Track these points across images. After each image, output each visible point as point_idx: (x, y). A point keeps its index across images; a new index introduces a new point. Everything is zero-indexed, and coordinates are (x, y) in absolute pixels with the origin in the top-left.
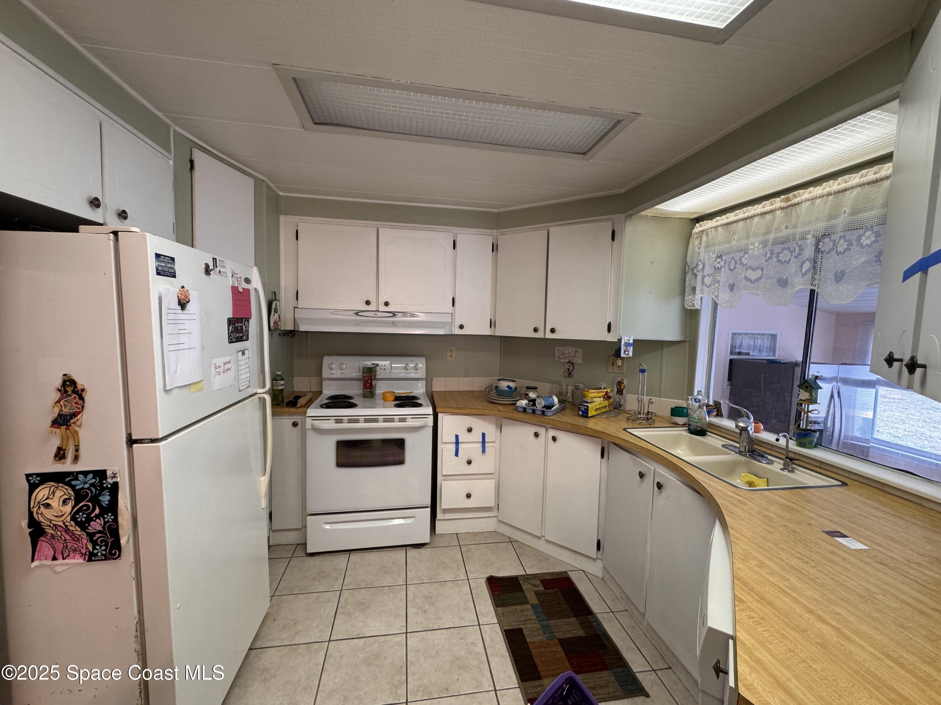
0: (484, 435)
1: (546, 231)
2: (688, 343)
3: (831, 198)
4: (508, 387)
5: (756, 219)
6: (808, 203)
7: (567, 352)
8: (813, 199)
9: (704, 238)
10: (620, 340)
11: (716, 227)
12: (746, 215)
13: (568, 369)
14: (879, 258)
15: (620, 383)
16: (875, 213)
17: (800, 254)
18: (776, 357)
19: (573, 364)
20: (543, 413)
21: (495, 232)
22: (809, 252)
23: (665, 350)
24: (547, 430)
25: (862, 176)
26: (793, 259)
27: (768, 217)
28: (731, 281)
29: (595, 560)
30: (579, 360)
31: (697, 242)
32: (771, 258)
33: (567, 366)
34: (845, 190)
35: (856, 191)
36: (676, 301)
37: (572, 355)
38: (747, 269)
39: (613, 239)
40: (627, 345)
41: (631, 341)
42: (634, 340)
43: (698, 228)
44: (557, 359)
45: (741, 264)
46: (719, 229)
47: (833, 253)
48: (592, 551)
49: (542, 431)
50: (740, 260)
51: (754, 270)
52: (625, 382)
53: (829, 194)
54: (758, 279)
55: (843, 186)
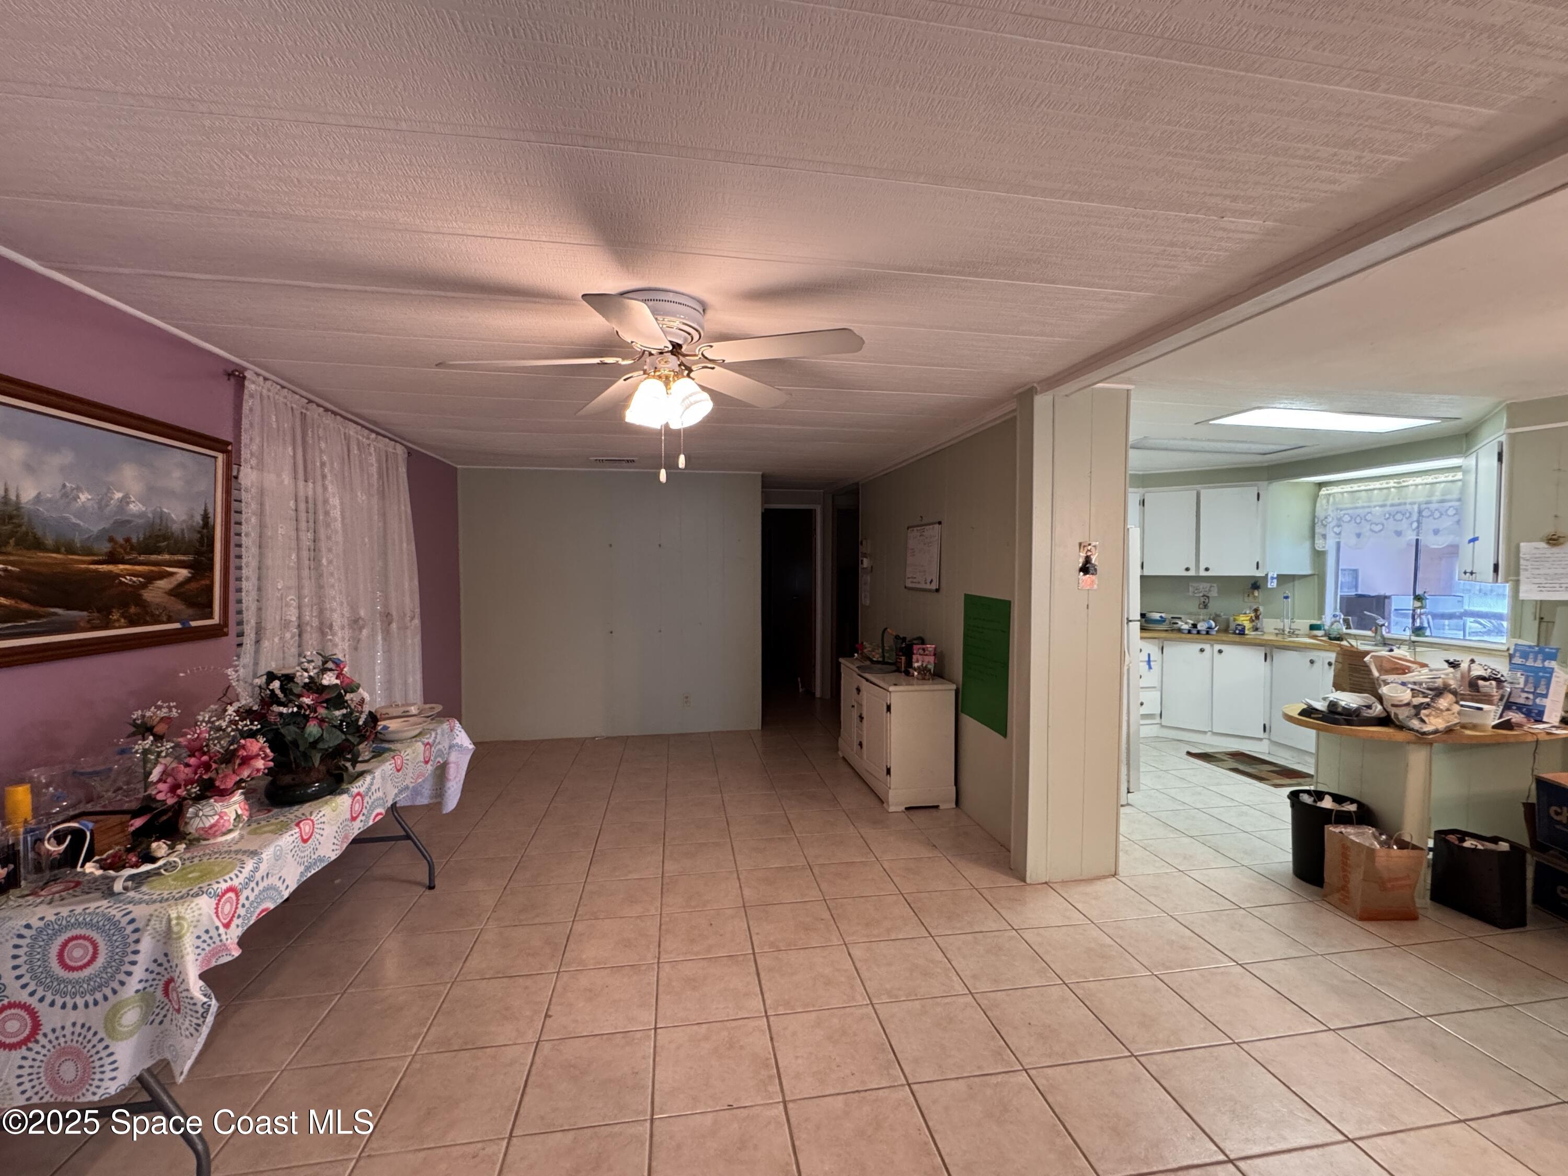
0: (1149, 655)
1: (1195, 492)
2: (1316, 577)
3: (1428, 486)
4: (1161, 617)
5: (1376, 492)
6: (1414, 487)
7: (1201, 587)
8: (1417, 485)
9: (1331, 499)
10: (1267, 575)
11: (1342, 493)
12: (1368, 487)
13: (1204, 602)
14: (1458, 522)
15: (1256, 610)
16: (1455, 496)
17: (1410, 517)
18: (1360, 592)
19: (1208, 597)
20: (1208, 633)
21: (1141, 490)
22: (1415, 517)
23: (1297, 583)
24: (1212, 646)
25: (1446, 477)
26: (1404, 520)
27: (1385, 491)
28: (1358, 531)
29: (1261, 739)
30: (1214, 593)
31: (1324, 501)
32: (1388, 518)
33: (1202, 599)
34: (1437, 483)
35: (1443, 485)
36: (1307, 544)
37: (1207, 589)
38: (1371, 524)
39: (1258, 499)
40: (1272, 578)
41: (1275, 576)
42: (1278, 575)
43: (1324, 491)
44: (1191, 594)
45: (1366, 520)
46: (1345, 495)
47: (1431, 518)
48: (1261, 734)
49: (1207, 647)
50: (1365, 516)
51: (1377, 524)
52: (1261, 609)
53: (1426, 484)
54: (1380, 531)
55: (1435, 480)
